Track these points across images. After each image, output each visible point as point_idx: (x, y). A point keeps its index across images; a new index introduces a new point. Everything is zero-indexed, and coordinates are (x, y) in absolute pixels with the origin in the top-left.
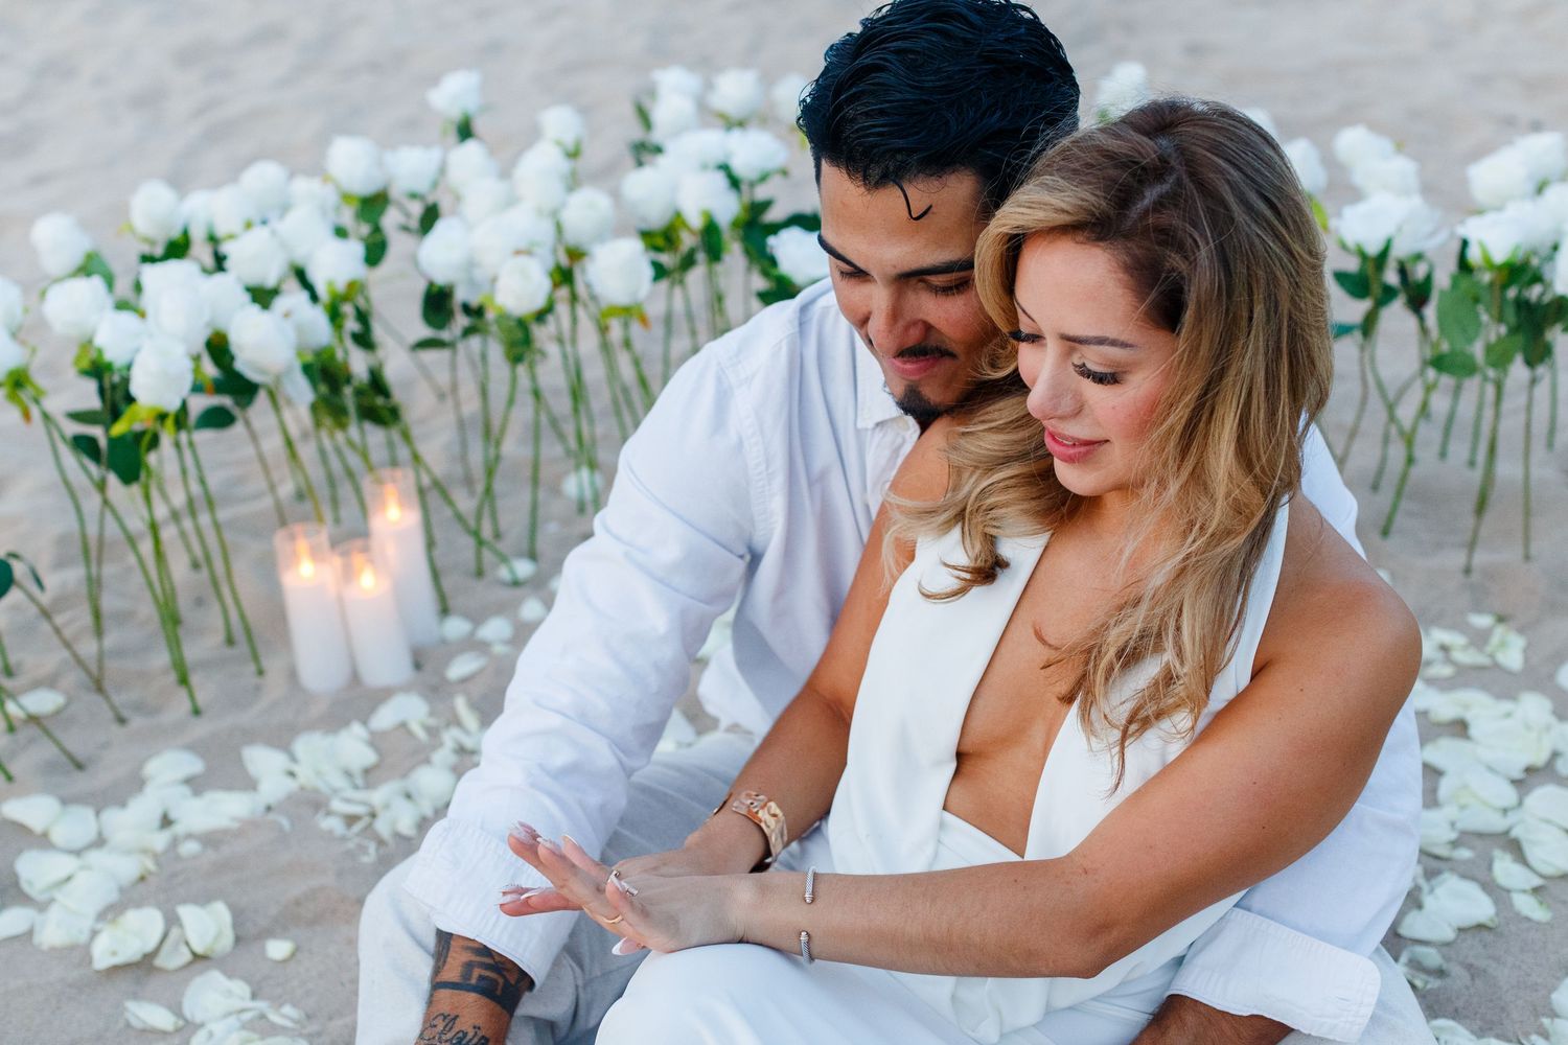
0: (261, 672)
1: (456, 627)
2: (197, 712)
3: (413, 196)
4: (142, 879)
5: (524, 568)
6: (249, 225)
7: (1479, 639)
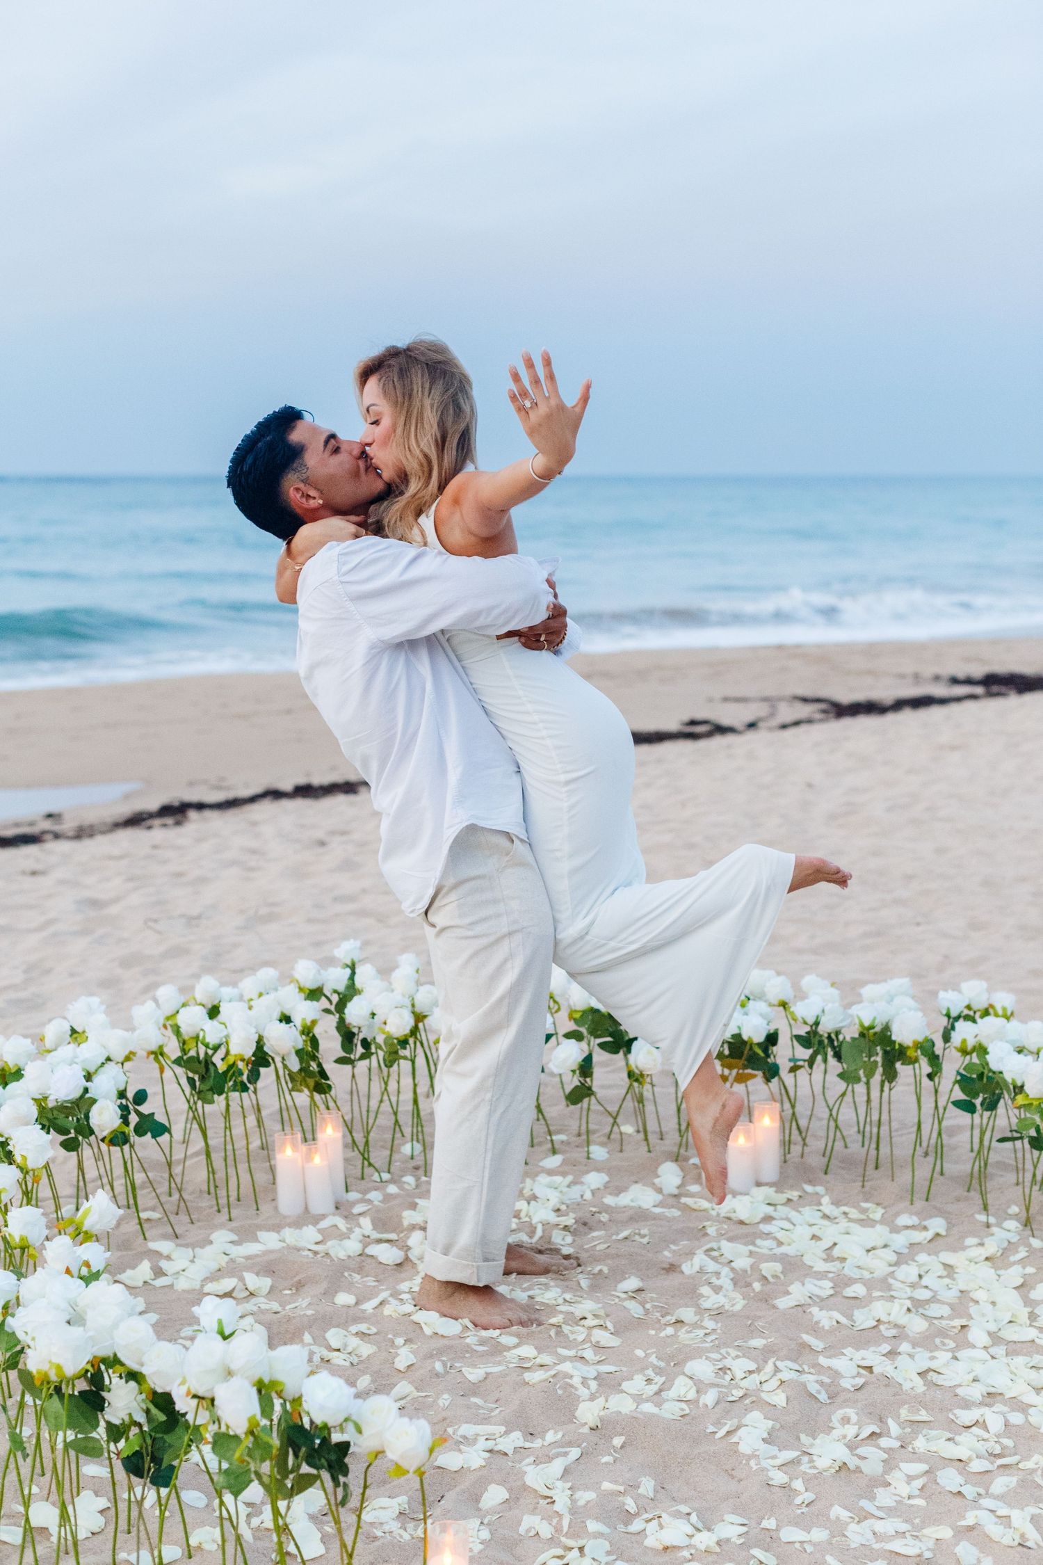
0: (258, 1210)
1: (353, 1196)
2: (230, 1220)
3: (335, 991)
4: (220, 1270)
5: (386, 1176)
6: (261, 995)
7: (864, 1211)
